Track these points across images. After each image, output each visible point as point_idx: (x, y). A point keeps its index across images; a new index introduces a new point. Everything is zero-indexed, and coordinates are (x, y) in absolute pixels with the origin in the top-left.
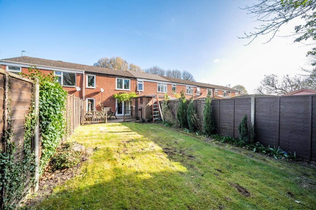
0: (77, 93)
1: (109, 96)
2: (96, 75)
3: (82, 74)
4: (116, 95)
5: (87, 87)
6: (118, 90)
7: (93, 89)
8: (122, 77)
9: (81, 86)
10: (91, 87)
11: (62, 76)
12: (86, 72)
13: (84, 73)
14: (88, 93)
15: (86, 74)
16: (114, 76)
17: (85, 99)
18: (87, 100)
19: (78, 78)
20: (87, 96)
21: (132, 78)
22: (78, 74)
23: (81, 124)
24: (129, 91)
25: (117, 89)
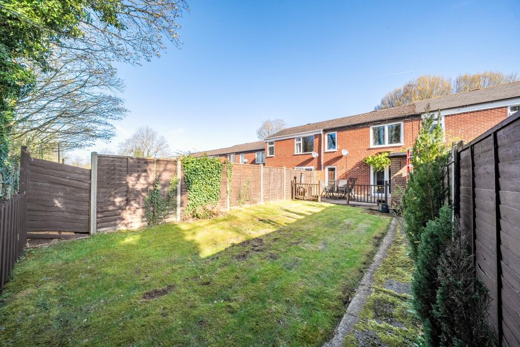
0: (315, 161)
1: (357, 160)
2: (338, 131)
3: (320, 135)
4: (370, 157)
5: (327, 150)
6: (375, 149)
7: (333, 152)
8: (382, 121)
9: (319, 152)
10: (332, 150)
11: (301, 142)
12: (325, 131)
13: (322, 133)
14: (328, 159)
15: (324, 134)
16: (366, 125)
17: (324, 168)
18: (327, 169)
19: (316, 141)
20: (328, 163)
21: (408, 117)
22: (316, 136)
23: (292, 198)
24: (400, 146)
25: (372, 146)
